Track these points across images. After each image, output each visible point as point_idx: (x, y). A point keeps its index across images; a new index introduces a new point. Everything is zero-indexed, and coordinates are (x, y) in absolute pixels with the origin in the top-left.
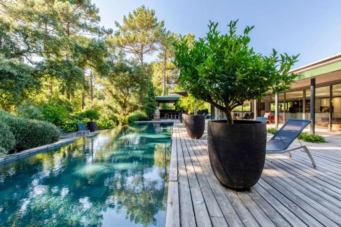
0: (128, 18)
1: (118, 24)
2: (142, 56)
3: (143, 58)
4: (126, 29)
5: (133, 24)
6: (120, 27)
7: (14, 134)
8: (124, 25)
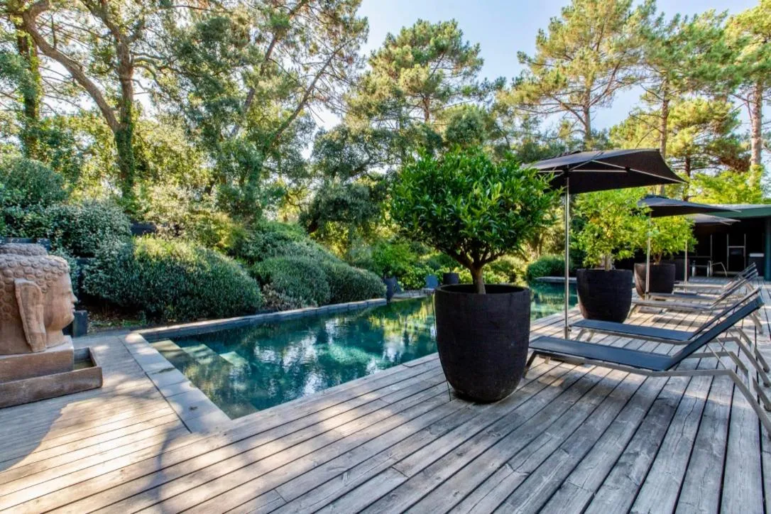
0: (548, 34)
1: (525, 57)
2: (587, 113)
3: (592, 116)
4: (542, 61)
5: (558, 43)
6: (529, 61)
7: (330, 285)
8: (537, 52)
